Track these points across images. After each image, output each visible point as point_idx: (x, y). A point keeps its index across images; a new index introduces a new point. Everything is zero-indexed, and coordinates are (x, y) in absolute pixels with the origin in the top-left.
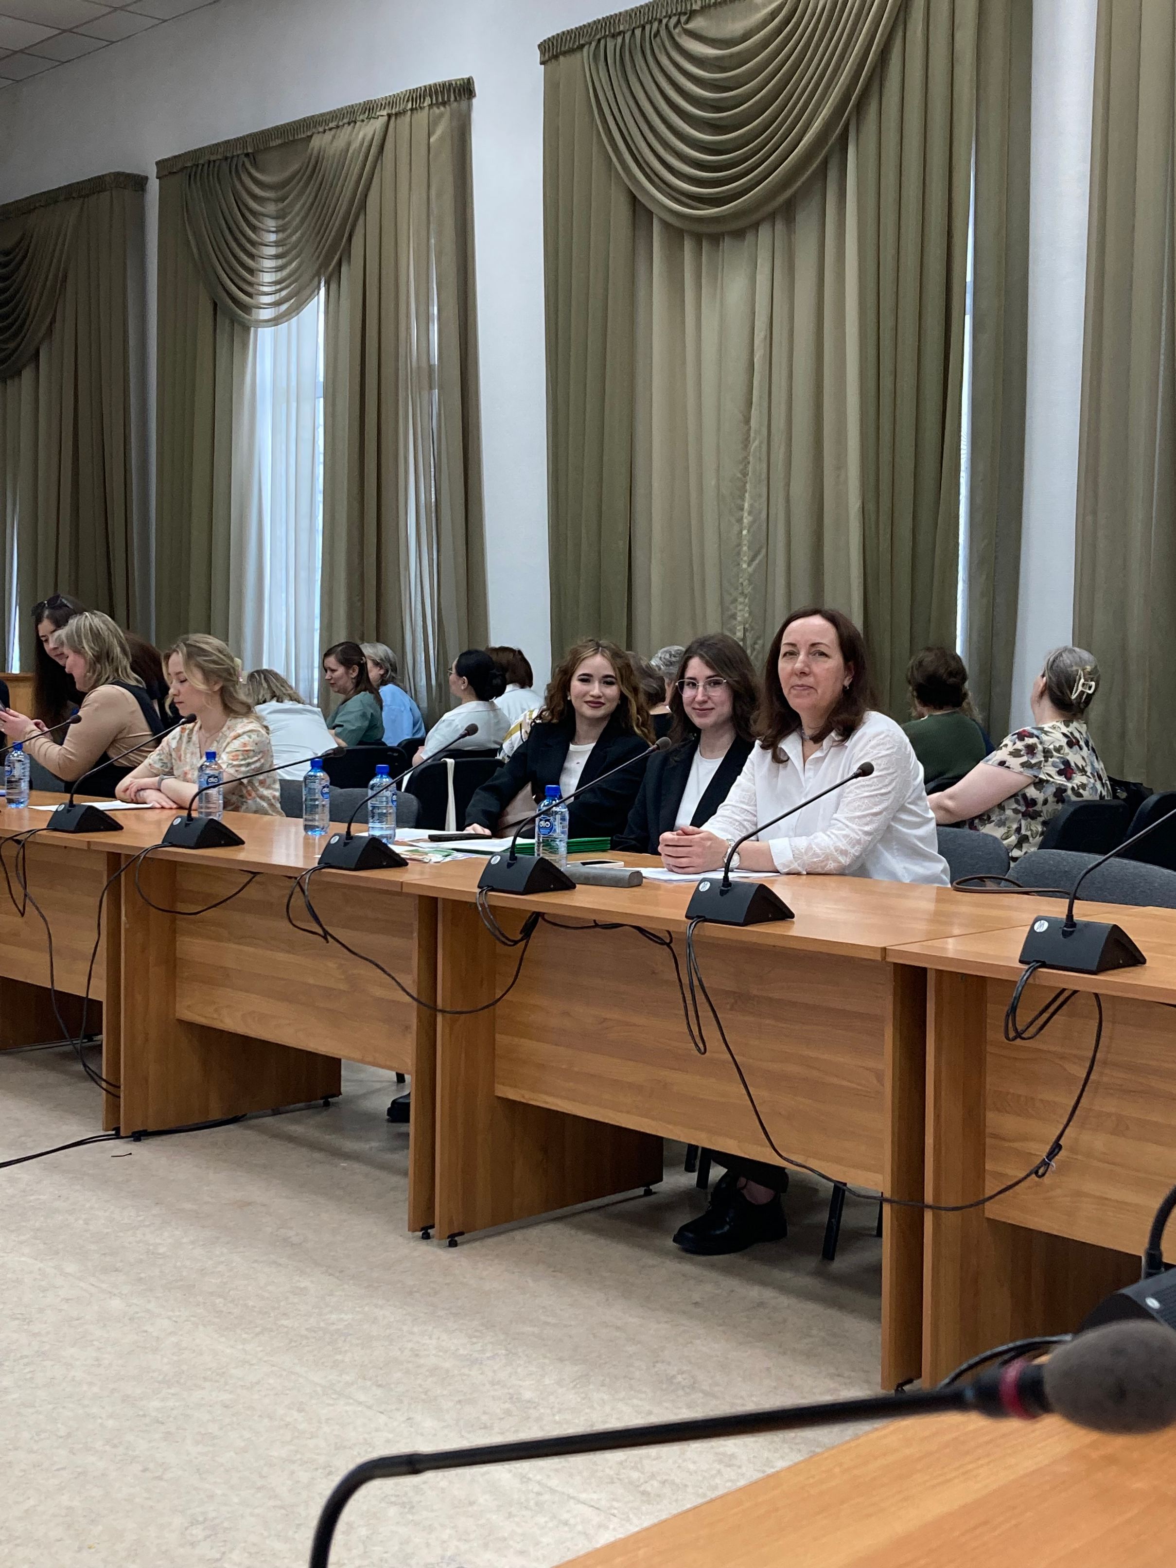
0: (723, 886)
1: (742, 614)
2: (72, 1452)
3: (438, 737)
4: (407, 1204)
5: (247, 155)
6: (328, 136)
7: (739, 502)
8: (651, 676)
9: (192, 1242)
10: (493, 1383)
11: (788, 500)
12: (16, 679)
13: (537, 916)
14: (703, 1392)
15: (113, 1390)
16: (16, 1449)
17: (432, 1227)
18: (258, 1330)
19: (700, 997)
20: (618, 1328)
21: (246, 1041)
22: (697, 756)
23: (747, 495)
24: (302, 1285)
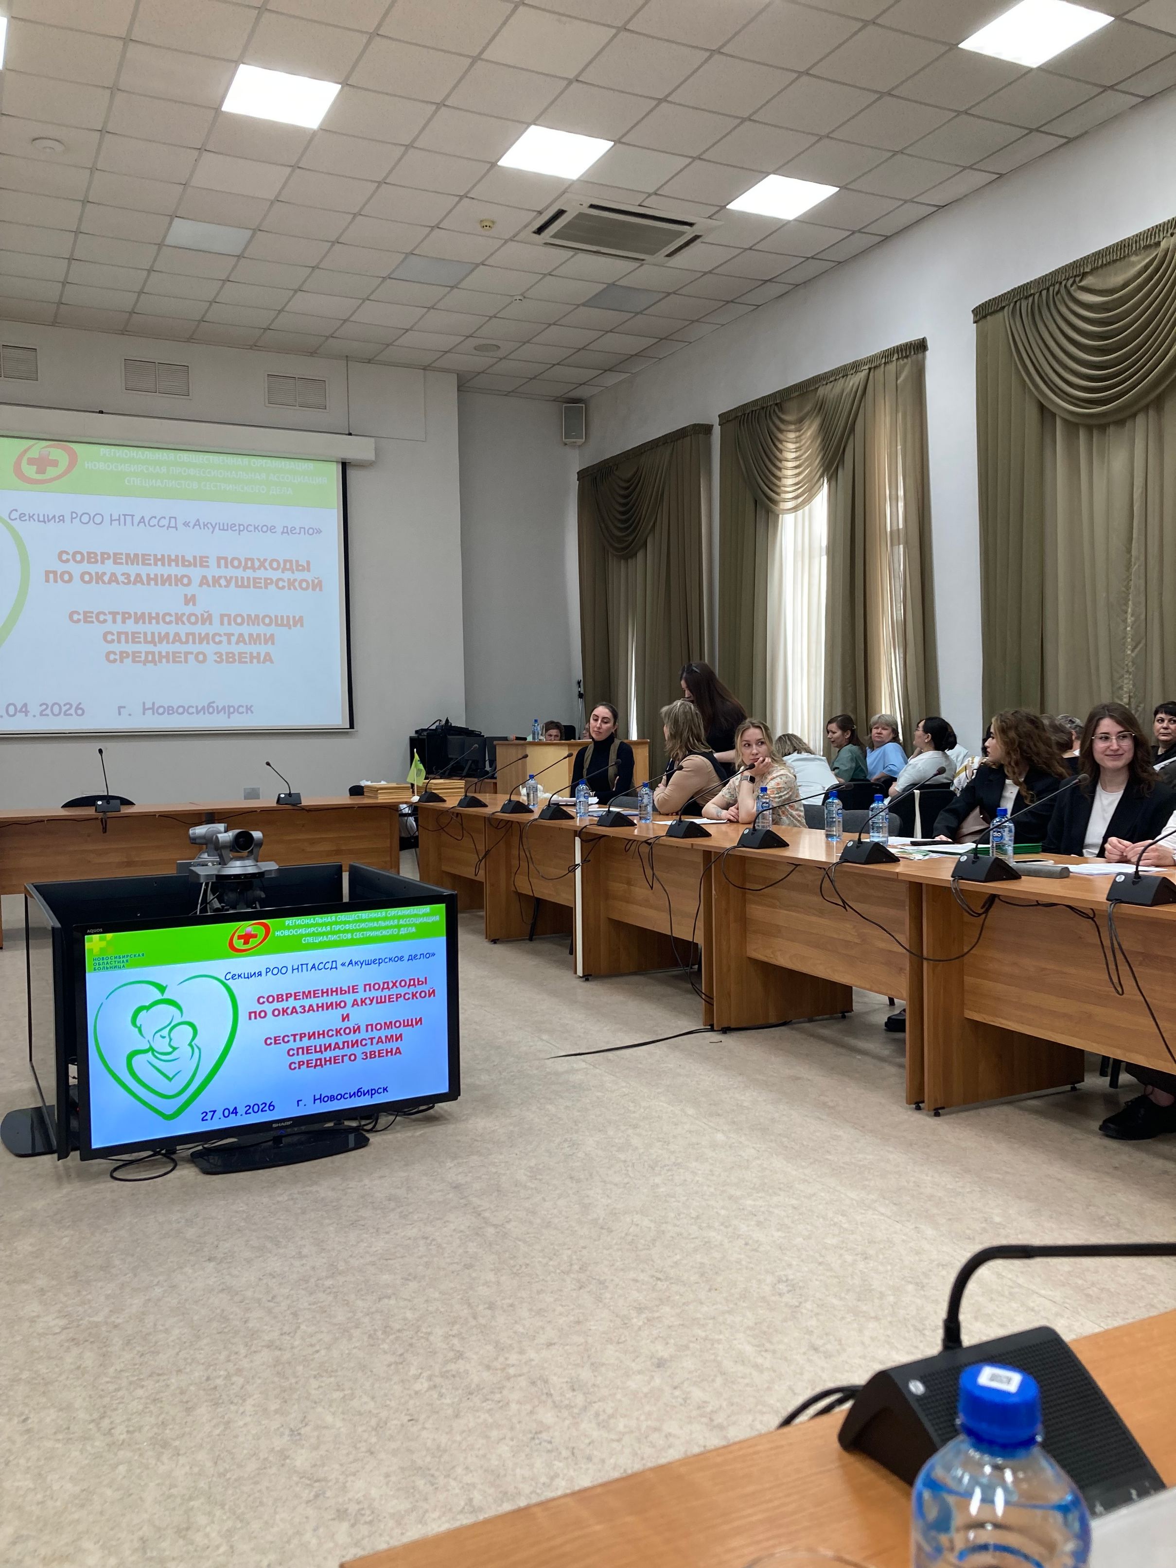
0: (1135, 878)
1: (1127, 685)
2: (700, 1228)
3: (906, 775)
4: (905, 1085)
5: (776, 404)
6: (830, 386)
7: (1124, 608)
8: (1063, 732)
9: (765, 1101)
10: (973, 1209)
11: (1161, 607)
12: (635, 743)
13: (993, 898)
14: (1125, 1229)
15: (723, 1191)
16: (666, 1223)
17: (923, 1102)
18: (811, 1160)
19: (1119, 956)
20: (1059, 1180)
21: (791, 973)
22: (1099, 788)
23: (1130, 603)
24: (839, 1134)
